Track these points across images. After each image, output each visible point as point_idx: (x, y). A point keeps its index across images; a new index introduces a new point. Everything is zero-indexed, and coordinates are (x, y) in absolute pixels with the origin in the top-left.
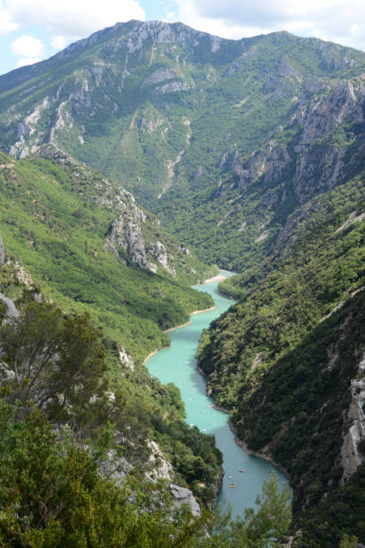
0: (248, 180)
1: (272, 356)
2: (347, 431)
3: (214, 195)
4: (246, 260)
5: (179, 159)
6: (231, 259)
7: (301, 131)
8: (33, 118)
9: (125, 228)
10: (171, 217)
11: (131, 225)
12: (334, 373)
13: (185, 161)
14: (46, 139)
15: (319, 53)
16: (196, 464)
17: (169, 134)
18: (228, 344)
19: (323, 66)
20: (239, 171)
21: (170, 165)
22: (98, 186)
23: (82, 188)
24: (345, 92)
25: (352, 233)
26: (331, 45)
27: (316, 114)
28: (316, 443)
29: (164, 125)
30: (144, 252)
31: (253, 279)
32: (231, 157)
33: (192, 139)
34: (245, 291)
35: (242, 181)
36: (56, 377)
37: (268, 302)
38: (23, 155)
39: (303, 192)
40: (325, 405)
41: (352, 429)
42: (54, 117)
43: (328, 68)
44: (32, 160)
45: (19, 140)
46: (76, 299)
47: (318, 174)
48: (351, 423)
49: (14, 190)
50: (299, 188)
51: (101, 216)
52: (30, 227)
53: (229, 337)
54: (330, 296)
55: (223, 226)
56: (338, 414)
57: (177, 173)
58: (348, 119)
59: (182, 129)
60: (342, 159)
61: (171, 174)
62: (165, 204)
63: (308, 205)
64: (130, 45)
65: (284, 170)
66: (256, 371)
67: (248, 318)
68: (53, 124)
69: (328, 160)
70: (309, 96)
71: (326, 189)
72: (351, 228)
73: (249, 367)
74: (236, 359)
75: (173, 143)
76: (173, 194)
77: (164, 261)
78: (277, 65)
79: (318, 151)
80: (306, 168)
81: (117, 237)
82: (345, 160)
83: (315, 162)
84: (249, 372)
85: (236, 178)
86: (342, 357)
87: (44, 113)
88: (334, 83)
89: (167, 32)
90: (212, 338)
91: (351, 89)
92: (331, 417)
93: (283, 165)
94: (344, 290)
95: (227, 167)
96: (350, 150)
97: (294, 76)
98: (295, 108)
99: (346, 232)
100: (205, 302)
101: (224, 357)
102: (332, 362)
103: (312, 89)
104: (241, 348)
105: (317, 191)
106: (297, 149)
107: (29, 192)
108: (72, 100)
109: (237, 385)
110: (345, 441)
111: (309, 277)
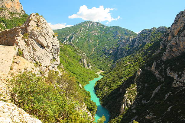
0: (108, 54)
1: (109, 88)
2: (122, 105)
3: (101, 56)
4: (106, 69)
5: (95, 48)
6: (103, 68)
7: (120, 46)
8: (68, 37)
10: (92, 59)
11: (84, 60)
12: (121, 93)
13: (96, 49)
14: (70, 41)
15: (125, 31)
16: (92, 108)
17: (94, 43)
19: (125, 33)
20: (107, 51)
21: (93, 49)
22: (79, 51)
23: (76, 51)
24: (129, 39)
25: (128, 66)
26: (127, 30)
27: (123, 42)
28: (116, 106)
29: (93, 41)
30: (86, 65)
31: (107, 73)
32: (105, 49)
33: (98, 45)
34: (105, 75)
36: (68, 88)
37: (109, 78)
38: (65, 44)
39: (119, 57)
40: (118, 99)
41: (123, 104)
42: (72, 37)
43: (126, 34)
44: (67, 45)
45: (65, 41)
46: (72, 73)
47: (122, 54)
49: (63, 50)
51: (79, 57)
52: (65, 58)
53: (101, 84)
54: (122, 78)
55: (102, 62)
56: (121, 101)
57: (95, 51)
58: (129, 44)
59: (97, 42)
61: (94, 51)
62: (92, 56)
63: (119, 60)
64: (88, 25)
66: (106, 91)
67: (105, 80)
68: (72, 39)
69: (124, 51)
70: (122, 39)
71: (123, 57)
72: (127, 65)
73: (104, 90)
74: (102, 88)
75: (95, 45)
76: (93, 54)
77: (90, 67)
78: (116, 33)
79: (122, 50)
80: (120, 52)
81: (82, 62)
82: (128, 52)
83: (122, 52)
85: (106, 53)
86: (123, 90)
87: (70, 36)
88: (127, 37)
89: (96, 24)
90: (98, 83)
91: (130, 39)
92: (119, 102)
93: (115, 51)
94: (125, 77)
95: (105, 51)
96: (129, 50)
97: (119, 35)
98: (119, 41)
99: (126, 66)
100: (97, 76)
101: (100, 87)
102: (121, 91)
103: (122, 38)
104: (103, 86)
105: (121, 57)
106: (118, 49)
107: (65, 51)
108: (76, 34)
109: (102, 93)
110: (121, 107)
111: (118, 74)
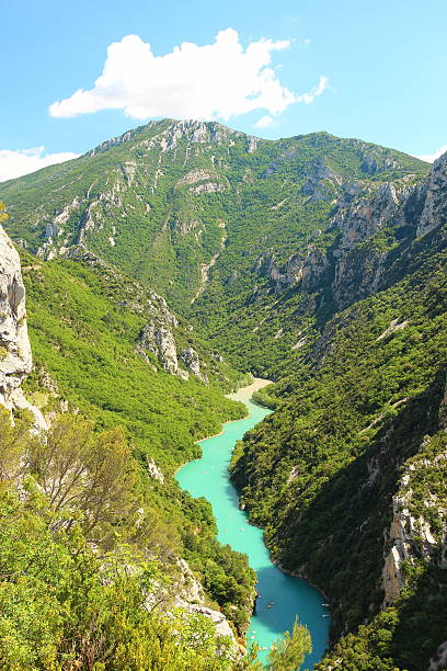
0: (284, 285)
1: (309, 470)
2: (389, 552)
3: (249, 301)
4: (283, 368)
5: (213, 262)
6: (267, 367)
7: (340, 236)
8: (61, 219)
9: (155, 334)
10: (204, 322)
11: (163, 330)
12: (375, 489)
13: (220, 265)
14: (75, 241)
15: (360, 155)
16: (228, 585)
17: (203, 236)
18: (262, 457)
19: (364, 168)
20: (275, 274)
21: (204, 269)
22: (129, 289)
23: (112, 291)
24: (386, 195)
25: (394, 341)
26: (372, 146)
27: (356, 217)
28: (355, 563)
29: (199, 227)
30: (175, 359)
31: (289, 389)
32: (267, 261)
33: (227, 243)
34: (280, 401)
35: (278, 286)
37: (305, 412)
38: (51, 257)
39: (342, 298)
40: (365, 523)
41: (394, 550)
42: (84, 218)
43: (368, 170)
44: (60, 261)
45: (47, 241)
46: (104, 407)
47: (358, 280)
48: (393, 543)
49: (41, 292)
50: (338, 294)
51: (132, 321)
52: (55, 331)
53: (263, 449)
54: (369, 408)
55: (258, 333)
56: (379, 533)
57: (211, 277)
58: (390, 223)
59: (217, 232)
60: (383, 265)
61: (205, 278)
62: (198, 309)
63: (348, 312)
64: (164, 144)
65: (323, 275)
66: (292, 485)
67: (284, 429)
68: (82, 225)
69: (368, 265)
70: (349, 198)
71: (366, 295)
72: (393, 336)
73: (284, 481)
74: (272, 473)
75: (208, 247)
76: (207, 298)
77: (197, 369)
78: (317, 166)
79: (358, 256)
80: (346, 273)
81: (148, 342)
82: (386, 264)
83: (354, 267)
84: (285, 487)
85: (273, 283)
86: (383, 471)
87: (73, 214)
88: (376, 185)
89: (203, 131)
90: (246, 450)
91: (393, 192)
92: (371, 536)
93: (321, 270)
94: (385, 401)
95: (264, 271)
96: (392, 255)
97: (334, 178)
98: (335, 211)
99: (387, 340)
100: (239, 413)
101: (258, 470)
102: (373, 477)
103: (352, 192)
104: (277, 460)
105: (357, 298)
106: (336, 253)
107: (56, 295)
108: (103, 201)
109: (272, 500)
110: (387, 563)
111: (349, 387)
